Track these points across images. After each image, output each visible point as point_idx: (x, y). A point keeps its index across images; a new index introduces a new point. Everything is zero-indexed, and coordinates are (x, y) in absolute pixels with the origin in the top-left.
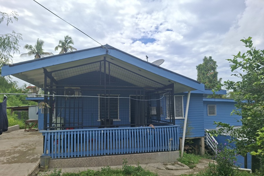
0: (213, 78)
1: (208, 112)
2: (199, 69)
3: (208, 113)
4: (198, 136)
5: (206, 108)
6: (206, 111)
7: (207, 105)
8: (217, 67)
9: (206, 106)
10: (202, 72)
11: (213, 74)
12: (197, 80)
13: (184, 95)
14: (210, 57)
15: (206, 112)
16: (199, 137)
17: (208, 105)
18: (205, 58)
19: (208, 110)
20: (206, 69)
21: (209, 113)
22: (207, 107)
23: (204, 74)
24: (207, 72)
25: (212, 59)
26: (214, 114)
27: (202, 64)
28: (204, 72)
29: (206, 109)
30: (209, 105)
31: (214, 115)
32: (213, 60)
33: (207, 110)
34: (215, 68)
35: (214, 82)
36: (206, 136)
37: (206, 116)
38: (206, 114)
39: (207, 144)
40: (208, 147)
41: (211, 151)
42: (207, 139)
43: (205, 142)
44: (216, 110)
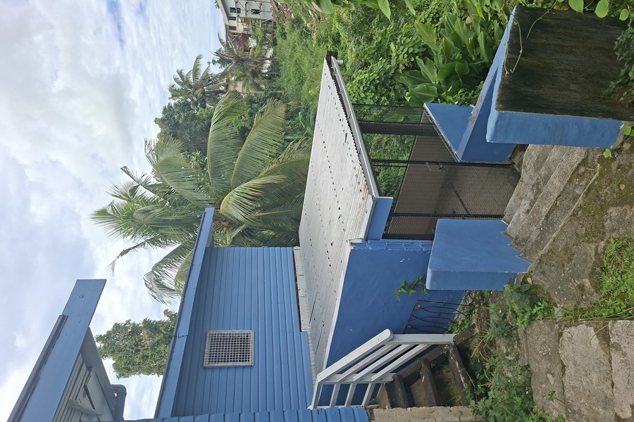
0: (160, 332)
1: (238, 364)
2: (129, 370)
3: (241, 364)
5: (216, 372)
6: (231, 372)
7: (205, 368)
8: (131, 322)
9: (209, 373)
10: (137, 361)
11: (147, 333)
12: (162, 377)
15: (239, 371)
17: (206, 364)
19: (230, 364)
20: (131, 350)
21: (244, 359)
22: (213, 368)
23: (145, 357)
24: (142, 349)
26: (245, 340)
27: (114, 362)
28: (139, 356)
29: (224, 372)
31: (251, 340)
32: (108, 332)
33: (228, 368)
34: (134, 326)
36: (348, 381)
37: (254, 371)
38: (246, 371)
39: (390, 379)
40: (405, 373)
41: (426, 360)
42: (366, 380)
43: (377, 386)
44: (229, 332)
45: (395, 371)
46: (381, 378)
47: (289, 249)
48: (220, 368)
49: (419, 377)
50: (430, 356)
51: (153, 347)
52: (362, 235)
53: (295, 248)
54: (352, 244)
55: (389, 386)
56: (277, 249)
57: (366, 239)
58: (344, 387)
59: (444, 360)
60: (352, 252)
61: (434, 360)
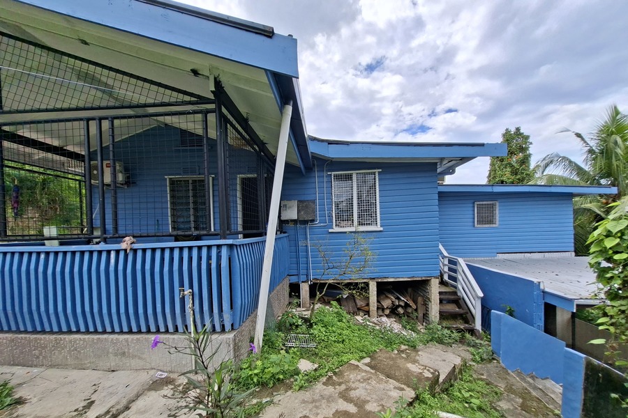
1: (476, 219)
3: (476, 221)
4: (419, 275)
5: (472, 209)
6: (471, 216)
7: (474, 203)
8: (530, 146)
9: (471, 205)
11: (520, 159)
13: (381, 170)
14: (518, 129)
15: (471, 220)
16: (424, 279)
17: (476, 203)
18: (507, 131)
19: (476, 215)
21: (480, 222)
22: (474, 207)
25: (522, 131)
26: (491, 222)
29: (472, 213)
30: (479, 203)
31: (491, 226)
32: (523, 133)
33: (474, 214)
34: (527, 149)
35: (523, 173)
36: (458, 273)
37: (472, 228)
38: (471, 224)
39: (459, 294)
40: (461, 302)
41: (467, 313)
42: (458, 282)
43: (456, 287)
44: (497, 213)
45: (463, 299)
46: (459, 290)
47: (573, 249)
48: (474, 211)
49: (459, 308)
50: (469, 316)
51: (510, 164)
52: (547, 290)
53: (573, 254)
54: (539, 283)
55: (455, 293)
56: (573, 241)
57: (544, 292)
58: (455, 271)
59: (466, 321)
60: (532, 282)
61: (466, 317)
